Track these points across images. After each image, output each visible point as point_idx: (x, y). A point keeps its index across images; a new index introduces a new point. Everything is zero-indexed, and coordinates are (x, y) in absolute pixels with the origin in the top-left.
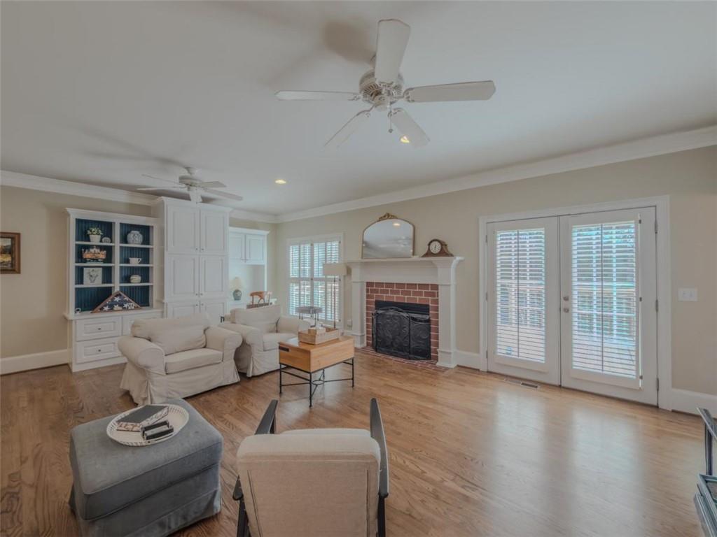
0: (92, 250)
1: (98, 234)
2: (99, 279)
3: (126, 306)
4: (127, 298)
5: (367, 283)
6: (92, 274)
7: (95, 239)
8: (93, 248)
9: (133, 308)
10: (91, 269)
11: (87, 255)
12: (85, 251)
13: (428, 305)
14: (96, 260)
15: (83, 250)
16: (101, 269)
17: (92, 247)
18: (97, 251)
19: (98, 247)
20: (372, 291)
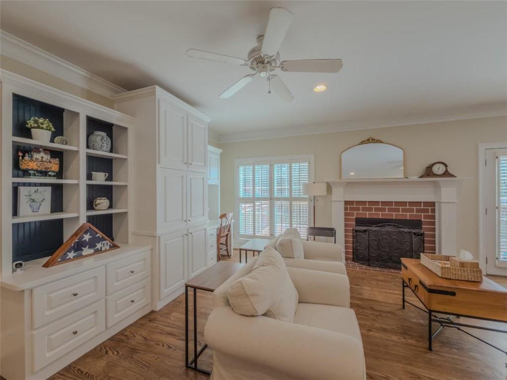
0: (36, 156)
1: (48, 129)
2: (46, 206)
3: (99, 246)
4: (100, 234)
5: (345, 201)
6: (34, 196)
7: (42, 136)
8: (39, 152)
9: (108, 248)
10: (34, 189)
11: (28, 163)
12: (23, 157)
13: (421, 221)
14: (44, 173)
15: (20, 154)
16: (49, 189)
17: (37, 149)
18: (47, 157)
19: (46, 150)
20: (352, 209)
